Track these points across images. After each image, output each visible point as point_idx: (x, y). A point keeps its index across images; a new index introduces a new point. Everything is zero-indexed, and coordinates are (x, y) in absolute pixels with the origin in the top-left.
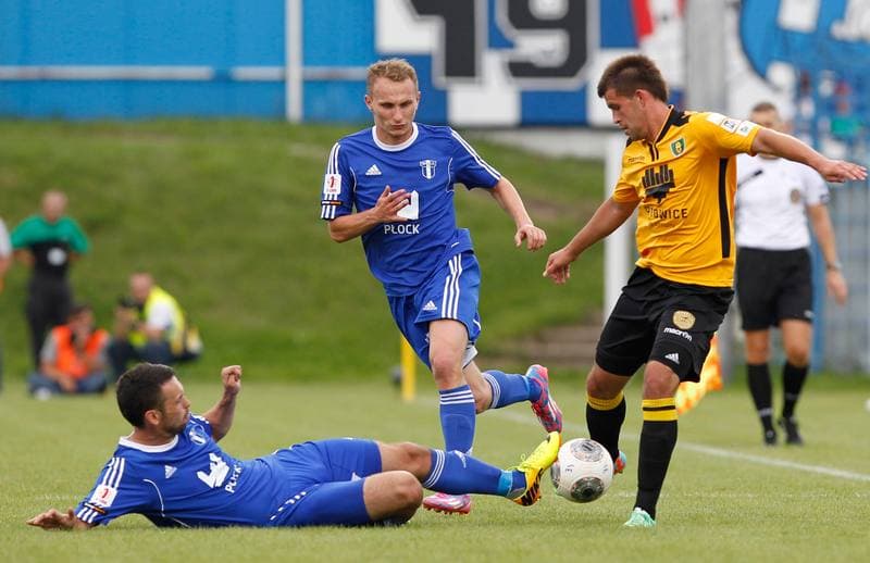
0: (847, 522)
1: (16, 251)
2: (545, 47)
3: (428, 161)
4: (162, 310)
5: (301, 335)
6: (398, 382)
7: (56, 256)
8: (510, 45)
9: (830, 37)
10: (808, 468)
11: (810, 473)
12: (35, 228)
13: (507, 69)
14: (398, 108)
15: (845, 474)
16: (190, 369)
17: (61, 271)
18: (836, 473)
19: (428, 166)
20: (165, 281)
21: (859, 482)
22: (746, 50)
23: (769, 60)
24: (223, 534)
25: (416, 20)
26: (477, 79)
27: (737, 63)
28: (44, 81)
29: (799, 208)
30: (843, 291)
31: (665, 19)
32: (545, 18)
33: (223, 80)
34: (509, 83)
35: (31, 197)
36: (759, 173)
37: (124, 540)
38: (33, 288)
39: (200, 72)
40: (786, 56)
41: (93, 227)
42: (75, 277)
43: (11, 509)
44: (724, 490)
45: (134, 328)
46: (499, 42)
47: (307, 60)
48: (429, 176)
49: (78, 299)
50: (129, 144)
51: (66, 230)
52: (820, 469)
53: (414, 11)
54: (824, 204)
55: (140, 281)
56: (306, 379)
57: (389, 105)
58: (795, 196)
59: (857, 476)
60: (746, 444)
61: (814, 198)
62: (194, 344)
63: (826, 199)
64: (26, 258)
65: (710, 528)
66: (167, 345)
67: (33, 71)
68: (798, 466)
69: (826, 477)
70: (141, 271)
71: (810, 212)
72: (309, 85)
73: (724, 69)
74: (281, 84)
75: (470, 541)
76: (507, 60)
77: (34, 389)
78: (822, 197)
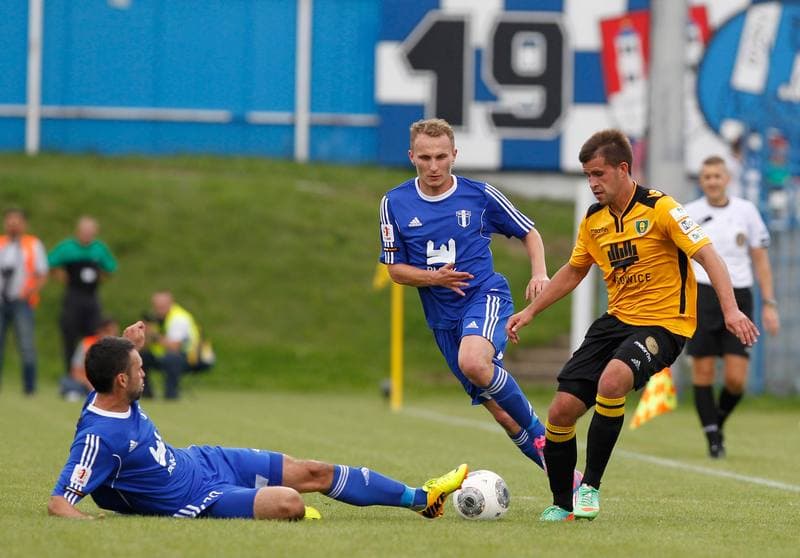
0: (781, 528)
1: (53, 269)
2: (524, 100)
3: (463, 211)
4: (180, 324)
5: (302, 350)
6: (387, 394)
7: (88, 275)
8: (494, 98)
9: (776, 98)
10: (747, 479)
11: (750, 483)
12: (70, 249)
13: (491, 119)
14: (434, 160)
15: (781, 485)
16: (204, 378)
17: (92, 287)
18: (773, 483)
19: (463, 216)
20: (184, 300)
21: (792, 493)
22: (702, 108)
23: (722, 117)
24: (229, 523)
25: (411, 74)
26: (464, 127)
27: (694, 119)
28: (81, 120)
29: (743, 250)
30: (777, 325)
31: (631, 78)
32: (525, 75)
33: (239, 122)
34: (492, 131)
35: (68, 222)
36: (708, 219)
37: (142, 526)
38: (67, 303)
39: (220, 115)
40: (736, 115)
41: (121, 249)
42: (104, 294)
43: (42, 497)
44: (673, 496)
45: (154, 340)
46: (484, 95)
47: (314, 106)
48: (464, 225)
49: (106, 313)
50: (154, 177)
51: (97, 252)
52: (758, 480)
53: (409, 65)
54: (765, 247)
55: (161, 299)
56: (305, 389)
57: (426, 157)
58: (741, 239)
59: (790, 487)
60: (693, 456)
61: (756, 243)
62: (208, 355)
63: (767, 243)
64: (62, 275)
65: (659, 530)
66: (184, 355)
67: (71, 111)
68: (739, 477)
69: (762, 487)
70: (163, 290)
71: (752, 254)
72: (315, 129)
73: (683, 123)
74: (290, 128)
75: (447, 536)
76: (491, 111)
77: (65, 392)
78: (763, 241)
